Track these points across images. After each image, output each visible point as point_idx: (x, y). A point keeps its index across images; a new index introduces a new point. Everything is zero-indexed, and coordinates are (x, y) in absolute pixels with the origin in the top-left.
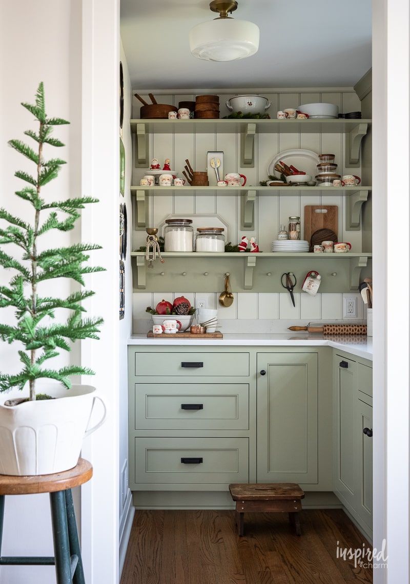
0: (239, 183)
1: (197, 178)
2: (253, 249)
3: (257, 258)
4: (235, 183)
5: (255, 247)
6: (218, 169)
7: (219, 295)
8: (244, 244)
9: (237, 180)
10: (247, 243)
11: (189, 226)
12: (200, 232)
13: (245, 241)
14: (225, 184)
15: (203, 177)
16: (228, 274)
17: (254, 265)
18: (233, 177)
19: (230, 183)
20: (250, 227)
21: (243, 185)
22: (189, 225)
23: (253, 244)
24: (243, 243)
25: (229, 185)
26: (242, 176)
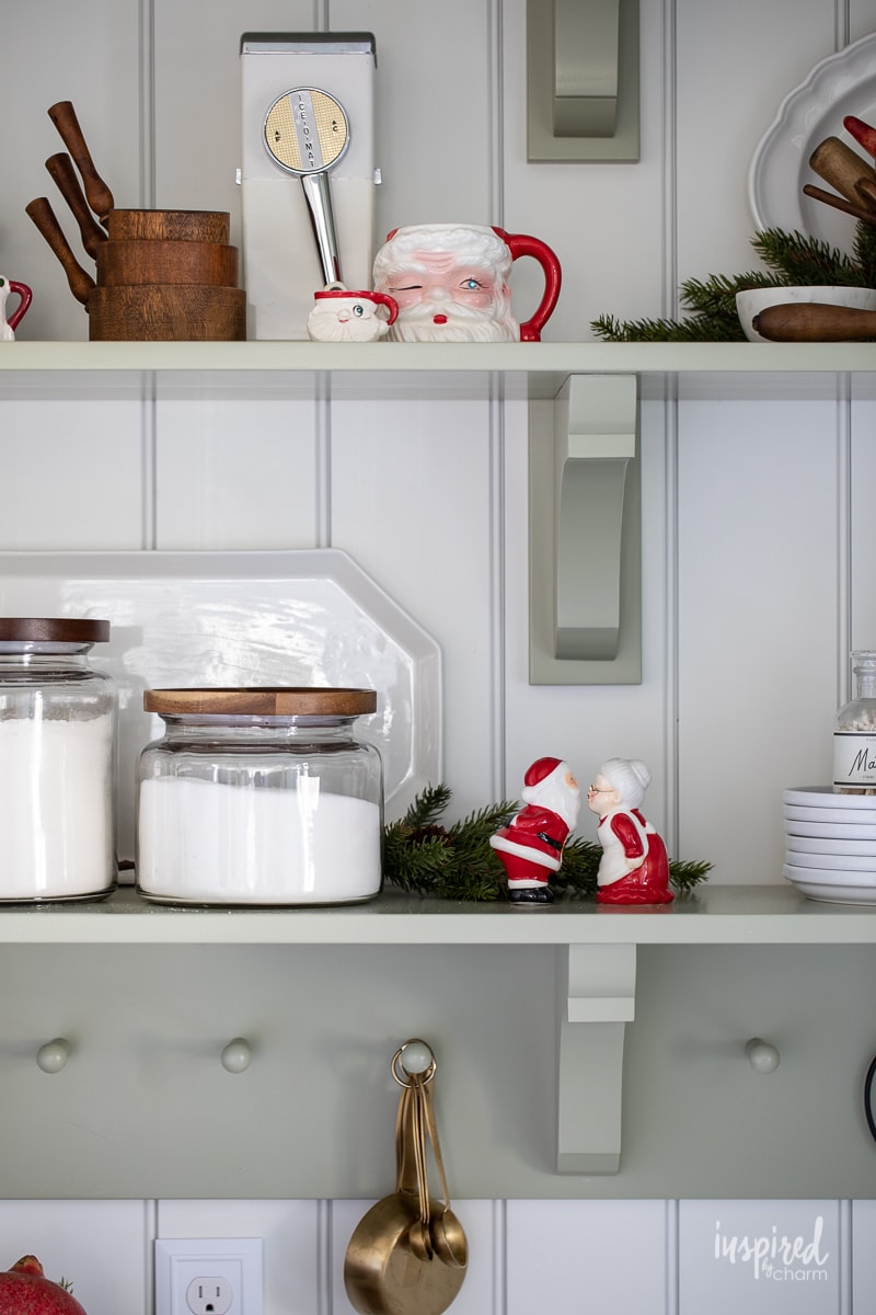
0: (501, 305)
1: (135, 264)
2: (616, 866)
3: (649, 957)
4: (461, 309)
5: (632, 849)
6: (325, 178)
7: (350, 1215)
8: (545, 828)
9: (480, 285)
10: (568, 816)
11: (80, 675)
12: (172, 722)
13: (553, 795)
14: (372, 322)
15: (188, 261)
16: (417, 1061)
17: (624, 1010)
18: (445, 259)
19: (417, 310)
20: (609, 656)
21: (532, 331)
22: (81, 662)
23: (620, 823)
24: (532, 811)
25: (405, 328)
26: (522, 246)
